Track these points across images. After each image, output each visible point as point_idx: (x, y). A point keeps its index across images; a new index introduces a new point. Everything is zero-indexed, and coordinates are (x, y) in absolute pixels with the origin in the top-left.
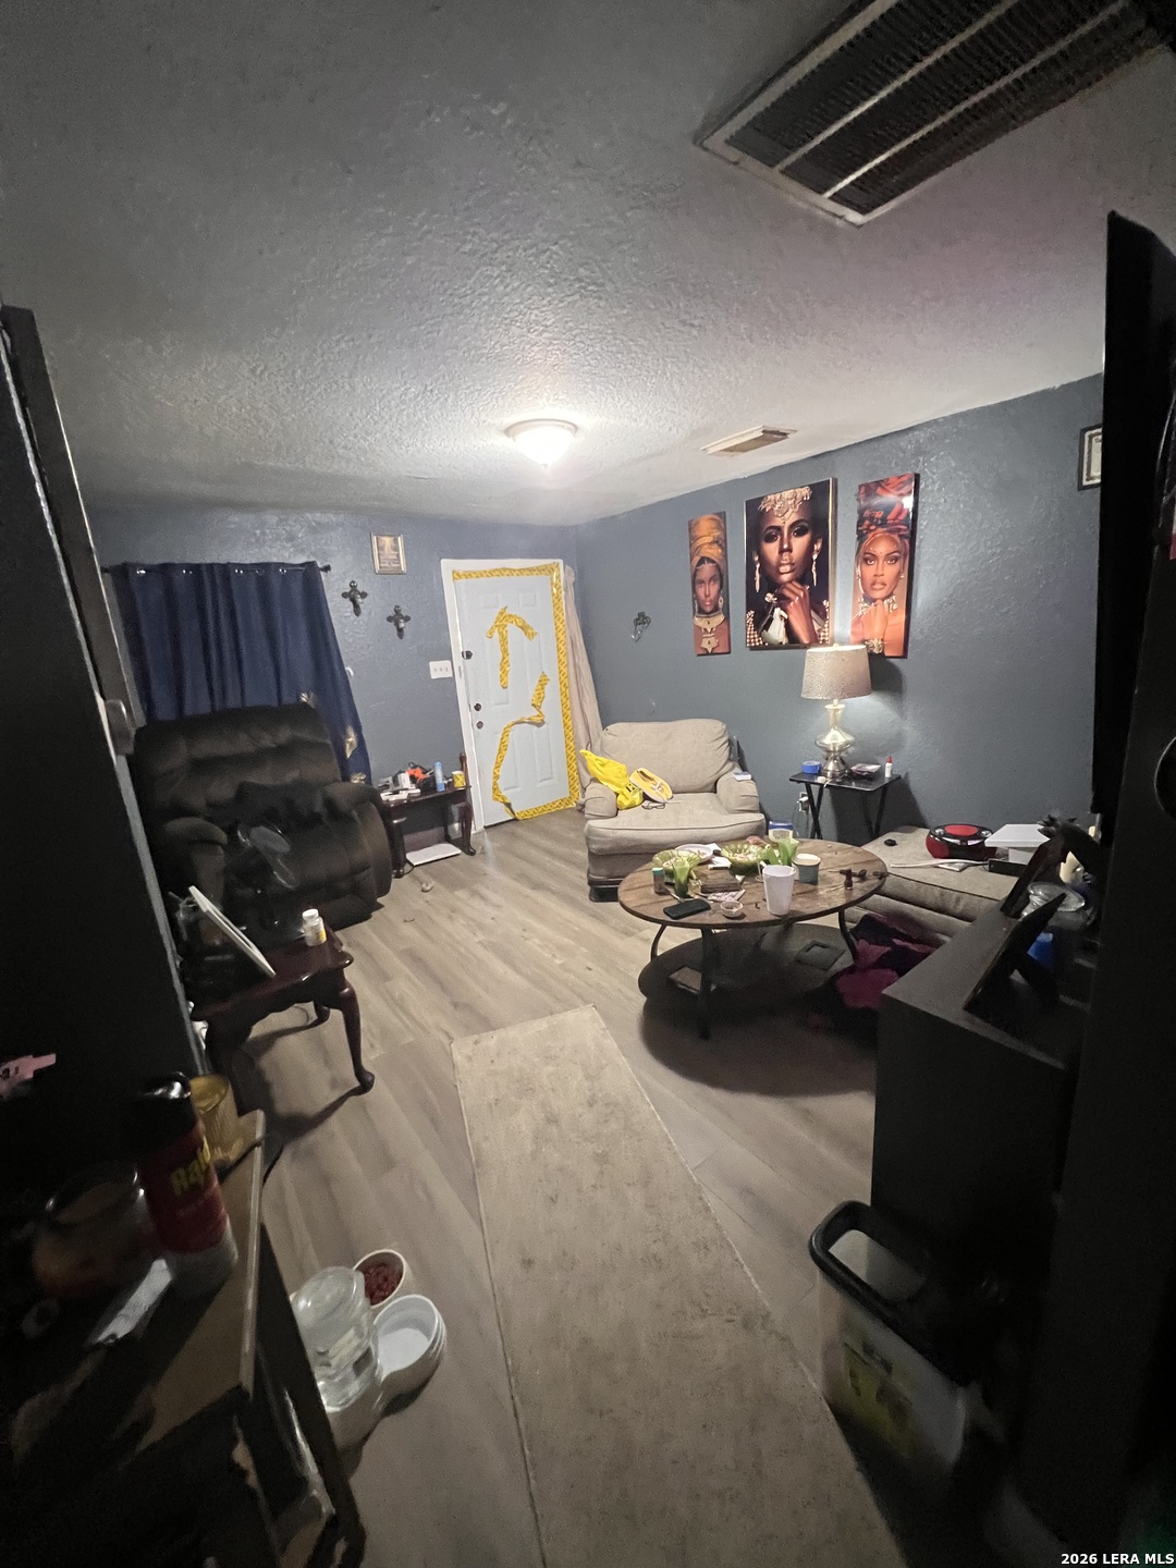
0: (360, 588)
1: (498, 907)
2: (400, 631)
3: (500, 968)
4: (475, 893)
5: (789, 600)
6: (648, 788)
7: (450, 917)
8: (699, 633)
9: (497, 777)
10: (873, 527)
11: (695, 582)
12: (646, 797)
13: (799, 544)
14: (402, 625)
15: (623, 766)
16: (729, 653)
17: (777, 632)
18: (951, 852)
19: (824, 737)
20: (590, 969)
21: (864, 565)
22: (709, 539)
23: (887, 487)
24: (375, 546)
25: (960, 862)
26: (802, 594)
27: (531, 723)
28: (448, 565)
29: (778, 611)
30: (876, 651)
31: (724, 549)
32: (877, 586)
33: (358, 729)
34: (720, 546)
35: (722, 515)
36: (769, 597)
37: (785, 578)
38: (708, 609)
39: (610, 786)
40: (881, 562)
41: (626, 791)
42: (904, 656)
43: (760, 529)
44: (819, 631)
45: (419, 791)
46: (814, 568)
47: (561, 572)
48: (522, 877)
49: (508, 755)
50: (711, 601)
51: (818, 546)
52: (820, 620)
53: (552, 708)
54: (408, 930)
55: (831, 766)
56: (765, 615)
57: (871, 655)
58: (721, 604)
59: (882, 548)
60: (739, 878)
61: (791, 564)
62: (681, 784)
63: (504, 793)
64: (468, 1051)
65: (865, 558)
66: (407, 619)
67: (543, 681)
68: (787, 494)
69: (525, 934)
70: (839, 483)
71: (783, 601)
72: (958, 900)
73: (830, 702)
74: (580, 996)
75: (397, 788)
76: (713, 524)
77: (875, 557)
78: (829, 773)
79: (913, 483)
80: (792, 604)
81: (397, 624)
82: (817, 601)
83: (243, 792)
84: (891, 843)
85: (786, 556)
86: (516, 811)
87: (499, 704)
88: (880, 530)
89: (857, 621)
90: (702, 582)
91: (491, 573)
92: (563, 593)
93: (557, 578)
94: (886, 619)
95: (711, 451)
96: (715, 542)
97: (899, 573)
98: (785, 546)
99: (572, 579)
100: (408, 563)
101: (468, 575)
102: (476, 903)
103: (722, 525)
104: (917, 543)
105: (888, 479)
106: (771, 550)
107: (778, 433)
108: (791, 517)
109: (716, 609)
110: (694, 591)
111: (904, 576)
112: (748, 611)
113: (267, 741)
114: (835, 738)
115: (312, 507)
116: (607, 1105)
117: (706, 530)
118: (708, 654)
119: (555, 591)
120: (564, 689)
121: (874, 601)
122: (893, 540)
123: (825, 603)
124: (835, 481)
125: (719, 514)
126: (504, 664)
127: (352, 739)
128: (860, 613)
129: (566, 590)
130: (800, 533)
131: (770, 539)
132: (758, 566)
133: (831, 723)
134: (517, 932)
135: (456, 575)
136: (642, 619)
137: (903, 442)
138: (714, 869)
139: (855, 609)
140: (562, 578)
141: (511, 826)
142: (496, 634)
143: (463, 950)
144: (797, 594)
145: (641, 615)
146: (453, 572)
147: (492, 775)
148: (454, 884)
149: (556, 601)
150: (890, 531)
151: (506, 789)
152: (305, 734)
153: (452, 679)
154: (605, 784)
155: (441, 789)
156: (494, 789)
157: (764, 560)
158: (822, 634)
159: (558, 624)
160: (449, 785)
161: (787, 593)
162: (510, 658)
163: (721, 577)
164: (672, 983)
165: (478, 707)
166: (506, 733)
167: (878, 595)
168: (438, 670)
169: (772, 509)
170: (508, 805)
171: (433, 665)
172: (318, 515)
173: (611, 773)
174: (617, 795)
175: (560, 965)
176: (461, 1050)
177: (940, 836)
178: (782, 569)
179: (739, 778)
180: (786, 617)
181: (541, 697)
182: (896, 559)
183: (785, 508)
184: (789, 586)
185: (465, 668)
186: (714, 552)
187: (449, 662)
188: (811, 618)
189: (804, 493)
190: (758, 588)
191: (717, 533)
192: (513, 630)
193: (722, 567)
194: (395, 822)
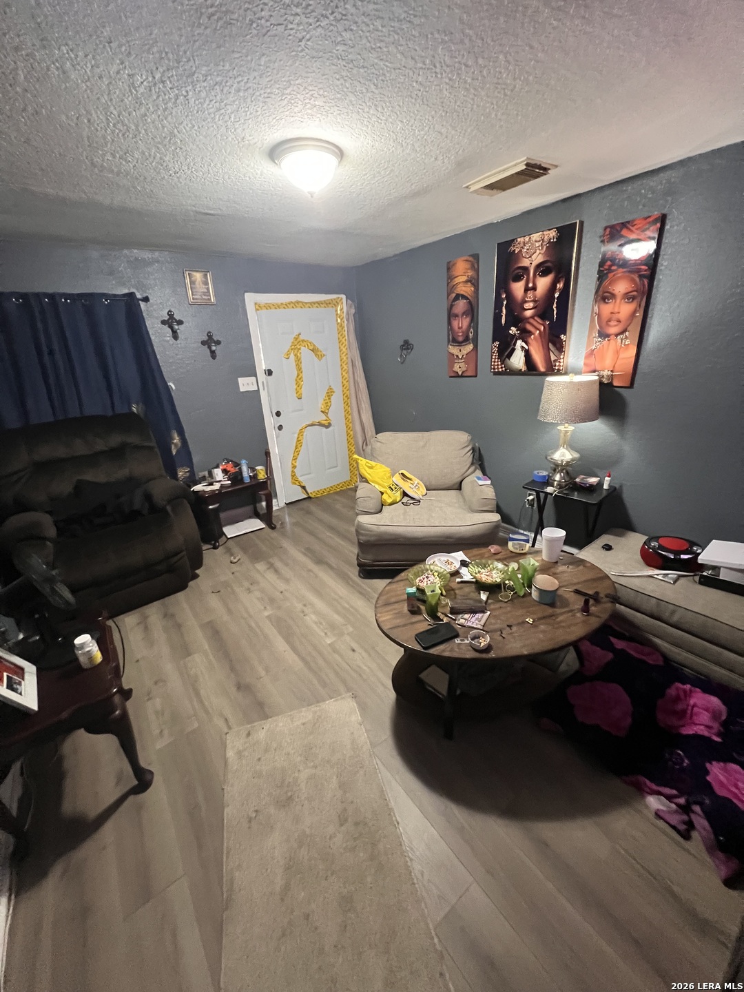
0: (177, 317)
1: (287, 581)
2: (213, 354)
3: (281, 645)
4: (271, 566)
5: (530, 333)
6: (406, 487)
7: (249, 589)
8: (452, 358)
9: (294, 467)
10: (613, 268)
11: (451, 316)
12: (405, 494)
13: (543, 283)
14: (214, 348)
15: (388, 469)
16: (476, 376)
17: (518, 360)
18: (665, 564)
19: (553, 453)
20: (354, 650)
21: (602, 302)
22: (464, 278)
23: (633, 229)
24: (188, 280)
25: (673, 574)
26: (542, 328)
27: (321, 425)
28: (250, 298)
29: (520, 343)
30: (605, 381)
31: (476, 286)
32: (612, 323)
33: (181, 433)
34: (473, 284)
35: (476, 257)
36: (513, 330)
37: (528, 313)
38: (461, 339)
39: (377, 486)
40: (618, 301)
41: (389, 491)
42: (631, 386)
43: (509, 268)
44: (555, 361)
45: (229, 482)
46: (555, 305)
47: (343, 306)
48: (309, 552)
49: (303, 449)
50: (463, 332)
51: (560, 286)
52: (556, 352)
53: (337, 413)
54: (214, 601)
55: (557, 477)
56: (509, 345)
57: (601, 383)
58: (471, 335)
59: (621, 288)
60: (484, 596)
61: (534, 301)
62: (434, 483)
63: (300, 479)
64: (239, 744)
65: (603, 296)
66: (218, 343)
67: (330, 393)
68: (536, 236)
69: (305, 609)
70: (585, 225)
71: (525, 335)
72: (673, 612)
73: (561, 424)
74: (344, 682)
75: (212, 480)
76: (468, 265)
77: (613, 296)
78: (556, 483)
79: (659, 225)
80: (533, 336)
81: (210, 347)
82: (555, 336)
83: (79, 487)
84: (608, 548)
85: (530, 294)
86: (309, 492)
87: (295, 411)
88: (621, 270)
89: (591, 354)
90: (456, 316)
91: (286, 305)
92: (346, 322)
93: (341, 310)
94: (617, 352)
95: (473, 188)
96: (468, 281)
97: (635, 312)
98: (531, 285)
99: (353, 311)
100: (215, 296)
101: (268, 306)
102: (271, 576)
103: (476, 266)
104: (655, 283)
105: (633, 221)
106: (518, 288)
107: (540, 167)
108: (538, 258)
109: (466, 340)
110: (449, 323)
111: (639, 315)
112: (494, 341)
113: (100, 445)
114: (563, 455)
115: (130, 245)
116: (357, 824)
117: (462, 270)
118: (458, 376)
119: (339, 321)
120: (346, 399)
121: (608, 336)
122: (633, 281)
123: (562, 337)
124: (582, 223)
125: (473, 256)
126: (299, 379)
127: (177, 440)
128: (594, 347)
129: (348, 320)
130: (545, 273)
131: (517, 279)
132: (505, 303)
133: (561, 442)
134: (299, 606)
135: (258, 307)
136: (407, 346)
137: (652, 182)
138: (462, 582)
139: (589, 342)
140: (345, 310)
141: (306, 504)
142: (292, 356)
143: (253, 625)
144: (538, 329)
145: (406, 342)
146: (256, 304)
147: (290, 466)
148: (256, 556)
149: (340, 329)
150: (629, 272)
151: (301, 476)
152: (133, 439)
153: (258, 391)
154: (373, 484)
155: (247, 480)
156: (293, 476)
157: (510, 297)
158: (557, 364)
159: (342, 347)
160: (254, 477)
161: (529, 327)
162: (304, 375)
163: (472, 311)
164: (421, 683)
165: (278, 414)
166: (301, 432)
167: (613, 330)
168: (245, 384)
169: (520, 251)
170: (304, 488)
171: (241, 380)
172: (135, 251)
173: (378, 474)
174: (382, 493)
175: (329, 645)
176: (234, 744)
177: (653, 548)
178: (527, 306)
179: (481, 482)
180: (527, 347)
181: (328, 406)
182: (634, 298)
183: (533, 250)
184: (531, 321)
185: (267, 383)
186: (467, 290)
187: (254, 378)
188: (549, 349)
189: (551, 236)
190: (503, 321)
191: (470, 273)
192: (305, 352)
193: (473, 303)
194: (210, 507)
